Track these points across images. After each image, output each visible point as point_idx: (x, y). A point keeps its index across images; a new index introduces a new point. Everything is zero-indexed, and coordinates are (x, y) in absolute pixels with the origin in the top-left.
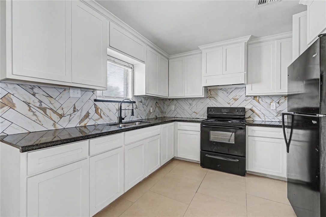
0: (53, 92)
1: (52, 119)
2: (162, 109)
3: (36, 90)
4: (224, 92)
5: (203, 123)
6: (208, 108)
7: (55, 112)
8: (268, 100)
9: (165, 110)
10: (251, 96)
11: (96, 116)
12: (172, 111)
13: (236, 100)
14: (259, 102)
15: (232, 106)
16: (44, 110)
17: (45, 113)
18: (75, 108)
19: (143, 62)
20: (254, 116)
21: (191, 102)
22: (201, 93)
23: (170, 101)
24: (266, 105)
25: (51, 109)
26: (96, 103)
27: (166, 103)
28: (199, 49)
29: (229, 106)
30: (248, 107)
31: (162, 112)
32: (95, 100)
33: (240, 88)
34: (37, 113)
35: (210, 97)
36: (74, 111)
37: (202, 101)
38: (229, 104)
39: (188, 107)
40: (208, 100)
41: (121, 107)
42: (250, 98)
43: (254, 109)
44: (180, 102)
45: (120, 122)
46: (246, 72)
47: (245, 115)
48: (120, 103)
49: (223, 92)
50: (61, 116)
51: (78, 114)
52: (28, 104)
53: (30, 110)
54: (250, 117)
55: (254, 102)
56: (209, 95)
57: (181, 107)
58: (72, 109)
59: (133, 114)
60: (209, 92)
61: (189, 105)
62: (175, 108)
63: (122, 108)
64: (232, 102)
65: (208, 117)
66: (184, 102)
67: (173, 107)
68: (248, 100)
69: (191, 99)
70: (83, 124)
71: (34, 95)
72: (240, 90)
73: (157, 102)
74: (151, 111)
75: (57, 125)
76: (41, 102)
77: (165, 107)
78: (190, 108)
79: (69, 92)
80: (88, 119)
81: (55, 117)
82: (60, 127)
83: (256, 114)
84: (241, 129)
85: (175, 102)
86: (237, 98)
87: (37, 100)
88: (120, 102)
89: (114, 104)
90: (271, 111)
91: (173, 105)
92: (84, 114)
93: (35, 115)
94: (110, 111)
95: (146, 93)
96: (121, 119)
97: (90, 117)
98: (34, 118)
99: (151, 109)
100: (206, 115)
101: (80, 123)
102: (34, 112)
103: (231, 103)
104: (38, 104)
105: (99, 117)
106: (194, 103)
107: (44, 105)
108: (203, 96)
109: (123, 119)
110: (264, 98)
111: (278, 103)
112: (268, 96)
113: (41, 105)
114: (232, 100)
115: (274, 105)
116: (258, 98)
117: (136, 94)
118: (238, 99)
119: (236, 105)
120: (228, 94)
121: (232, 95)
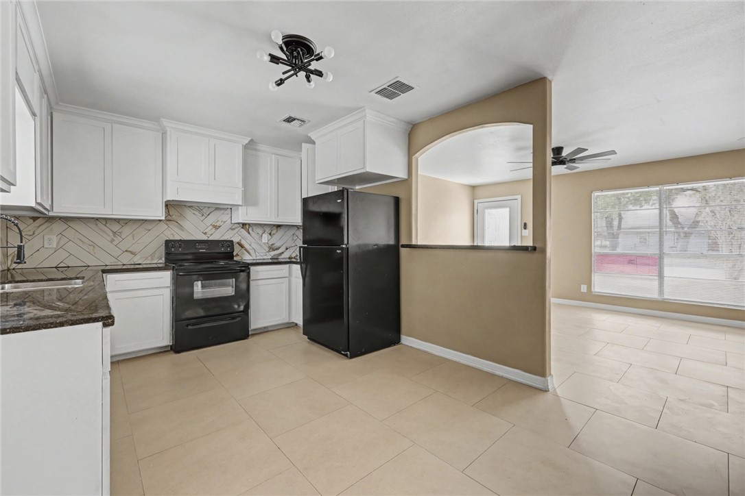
4: (197, 213)
6: (167, 242)
8: (260, 231)
10: (238, 223)
12: (45, 249)
13: (216, 227)
14: (249, 233)
15: (211, 238)
20: (243, 254)
21: (116, 227)
24: (257, 237)
29: (204, 238)
30: (236, 239)
33: (223, 209)
35: (171, 220)
37: (148, 226)
38: (205, 234)
39: (109, 239)
40: (163, 226)
42: (237, 225)
43: (243, 242)
47: (232, 252)
49: (194, 212)
54: (237, 255)
55: (243, 232)
57: (84, 239)
61: (111, 234)
62: (58, 242)
64: (210, 230)
65: (167, 259)
66: (93, 226)
68: (235, 229)
69: (118, 221)
72: (222, 211)
78: (115, 243)
83: (246, 250)
84: (243, 271)
85: (59, 227)
86: (218, 224)
90: (263, 246)
100: (160, 255)
103: (210, 233)
106: (127, 230)
108: (162, 218)
110: (254, 228)
111: (270, 234)
112: (260, 224)
114: (211, 227)
115: (265, 238)
116: (247, 226)
118: (220, 227)
119: (217, 236)
120: (204, 217)
121: (211, 220)
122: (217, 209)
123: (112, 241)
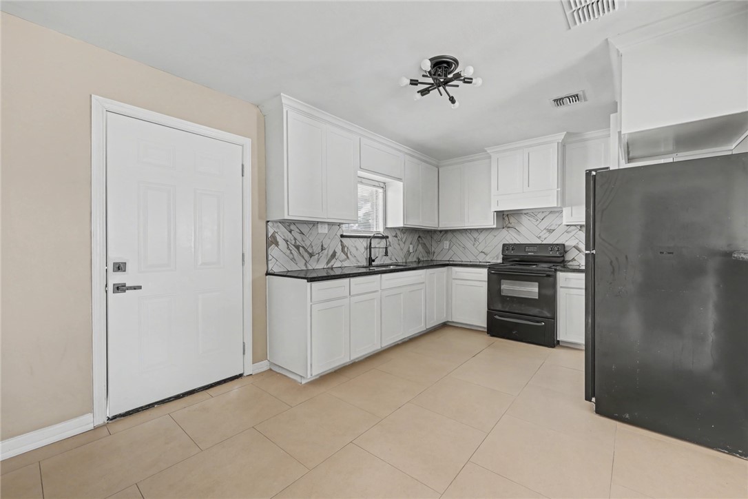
0: (305, 229)
1: (303, 258)
2: (428, 246)
3: (292, 227)
4: (532, 219)
5: (491, 268)
6: (504, 245)
7: (306, 251)
9: (433, 249)
10: (575, 225)
11: (344, 256)
12: (445, 250)
13: (551, 231)
15: (544, 242)
16: (297, 247)
17: (299, 250)
18: (322, 246)
19: (400, 179)
21: (476, 235)
22: (491, 222)
23: (441, 235)
25: (303, 247)
26: (343, 240)
27: (436, 237)
28: (486, 151)
29: (539, 242)
31: (428, 253)
32: (342, 236)
33: (558, 212)
34: (293, 251)
35: (509, 227)
36: (322, 250)
37: (495, 233)
38: (539, 238)
39: (472, 243)
40: (504, 232)
41: (370, 243)
42: (574, 228)
44: (458, 235)
45: (370, 264)
46: (559, 189)
47: (563, 256)
48: (369, 239)
49: (530, 218)
50: (311, 255)
51: (325, 252)
52: (287, 241)
53: (288, 248)
54: (574, 259)
56: (507, 223)
57: (460, 243)
58: (320, 247)
59: (386, 254)
60: (506, 218)
61: (473, 240)
62: (450, 245)
63: (372, 246)
64: (544, 234)
65: (503, 259)
66: (464, 235)
67: (446, 244)
68: (570, 232)
69: (477, 230)
70: (330, 265)
71: (290, 232)
72: (557, 214)
73: (419, 237)
74: (411, 251)
75: (308, 265)
76: (295, 239)
77: (434, 243)
79: (317, 227)
80: (334, 260)
81: (306, 255)
82: (310, 268)
84: (548, 276)
85: (449, 235)
86: (552, 228)
87: (292, 238)
88: (369, 237)
89: (361, 240)
91: (446, 240)
92: (331, 253)
93: (291, 253)
94: (357, 249)
95: (404, 224)
96: (371, 260)
97: (336, 257)
98: (291, 256)
99: (411, 246)
100: (501, 256)
101: (328, 263)
102: (291, 250)
103: (543, 237)
104: (293, 242)
105: (346, 257)
106: (482, 237)
107: (298, 243)
108: (495, 226)
109: (374, 261)
113: (295, 242)
114: (545, 231)
117: (389, 226)
118: (554, 230)
119: (551, 240)
120: (538, 222)
121: (545, 224)
122: (551, 212)
123: (474, 245)
